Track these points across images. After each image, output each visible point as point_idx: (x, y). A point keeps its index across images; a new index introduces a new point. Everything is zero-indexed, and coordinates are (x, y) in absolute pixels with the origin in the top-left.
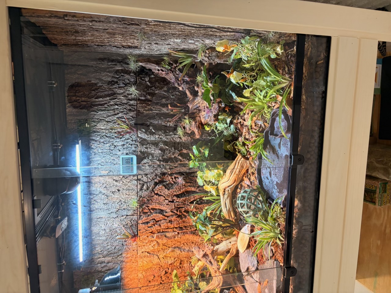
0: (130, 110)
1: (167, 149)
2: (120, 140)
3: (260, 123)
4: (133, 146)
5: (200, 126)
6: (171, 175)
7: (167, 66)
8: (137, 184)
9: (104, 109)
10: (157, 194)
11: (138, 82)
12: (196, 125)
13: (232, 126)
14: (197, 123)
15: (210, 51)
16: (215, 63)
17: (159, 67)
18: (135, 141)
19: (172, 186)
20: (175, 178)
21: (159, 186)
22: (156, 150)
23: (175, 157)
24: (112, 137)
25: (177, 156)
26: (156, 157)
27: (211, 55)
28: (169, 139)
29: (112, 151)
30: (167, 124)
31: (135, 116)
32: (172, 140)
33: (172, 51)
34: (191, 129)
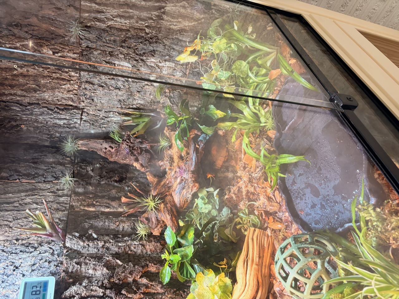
1: (119, 266)
2: (28, 254)
4: (52, 264)
11: (76, 172)
14: (169, 205)
17: (106, 142)
22: (97, 268)
23: (134, 281)
24: (13, 252)
25: (139, 277)
26: (96, 282)
27: (172, 95)
28: (123, 248)
29: (8, 277)
30: (118, 226)
31: (64, 219)
32: (127, 249)
33: (123, 111)
34: (159, 217)
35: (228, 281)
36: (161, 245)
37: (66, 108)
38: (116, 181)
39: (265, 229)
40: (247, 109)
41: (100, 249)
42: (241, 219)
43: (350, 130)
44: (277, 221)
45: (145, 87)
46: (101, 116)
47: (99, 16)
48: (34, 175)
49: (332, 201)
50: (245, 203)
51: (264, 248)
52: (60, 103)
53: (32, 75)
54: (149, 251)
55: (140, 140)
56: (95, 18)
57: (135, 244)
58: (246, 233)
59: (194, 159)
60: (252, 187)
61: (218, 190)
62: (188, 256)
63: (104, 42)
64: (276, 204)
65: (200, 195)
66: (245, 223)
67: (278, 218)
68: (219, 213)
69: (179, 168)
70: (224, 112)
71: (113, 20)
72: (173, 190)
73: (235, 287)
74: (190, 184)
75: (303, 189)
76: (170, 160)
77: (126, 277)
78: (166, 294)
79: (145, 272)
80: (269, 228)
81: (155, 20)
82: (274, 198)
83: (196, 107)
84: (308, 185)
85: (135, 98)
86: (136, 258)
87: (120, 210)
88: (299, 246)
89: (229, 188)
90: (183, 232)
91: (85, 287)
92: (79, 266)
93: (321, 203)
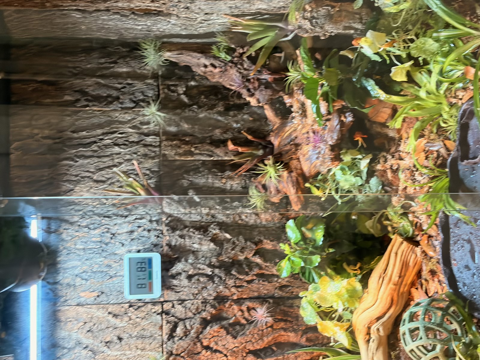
0: (145, 155)
1: (228, 241)
2: (123, 220)
3: (438, 146)
4: (153, 233)
5: (301, 179)
6: (239, 301)
7: (223, 55)
8: (160, 322)
9: (90, 154)
10: (207, 348)
12: (291, 177)
13: (374, 181)
14: (294, 174)
15: (314, 6)
16: (325, 35)
17: (206, 58)
18: (157, 221)
19: (243, 330)
20: (249, 309)
21: (211, 327)
22: (203, 242)
23: (246, 258)
25: (251, 255)
26: (203, 258)
28: (232, 217)
30: (225, 183)
31: (156, 169)
32: (237, 218)
34: (280, 188)
35: (359, 286)
36: (280, 214)
41: (204, 216)
48: (107, 99)
50: (400, 200)
51: (408, 267)
54: (264, 221)
55: (259, 69)
57: (247, 213)
58: (393, 237)
72: (302, 152)
73: (365, 294)
75: (464, 239)
77: (236, 256)
79: (259, 250)
80: (420, 246)
84: (470, 242)
86: (248, 229)
87: (226, 158)
89: (386, 157)
91: (192, 264)
92: (182, 240)
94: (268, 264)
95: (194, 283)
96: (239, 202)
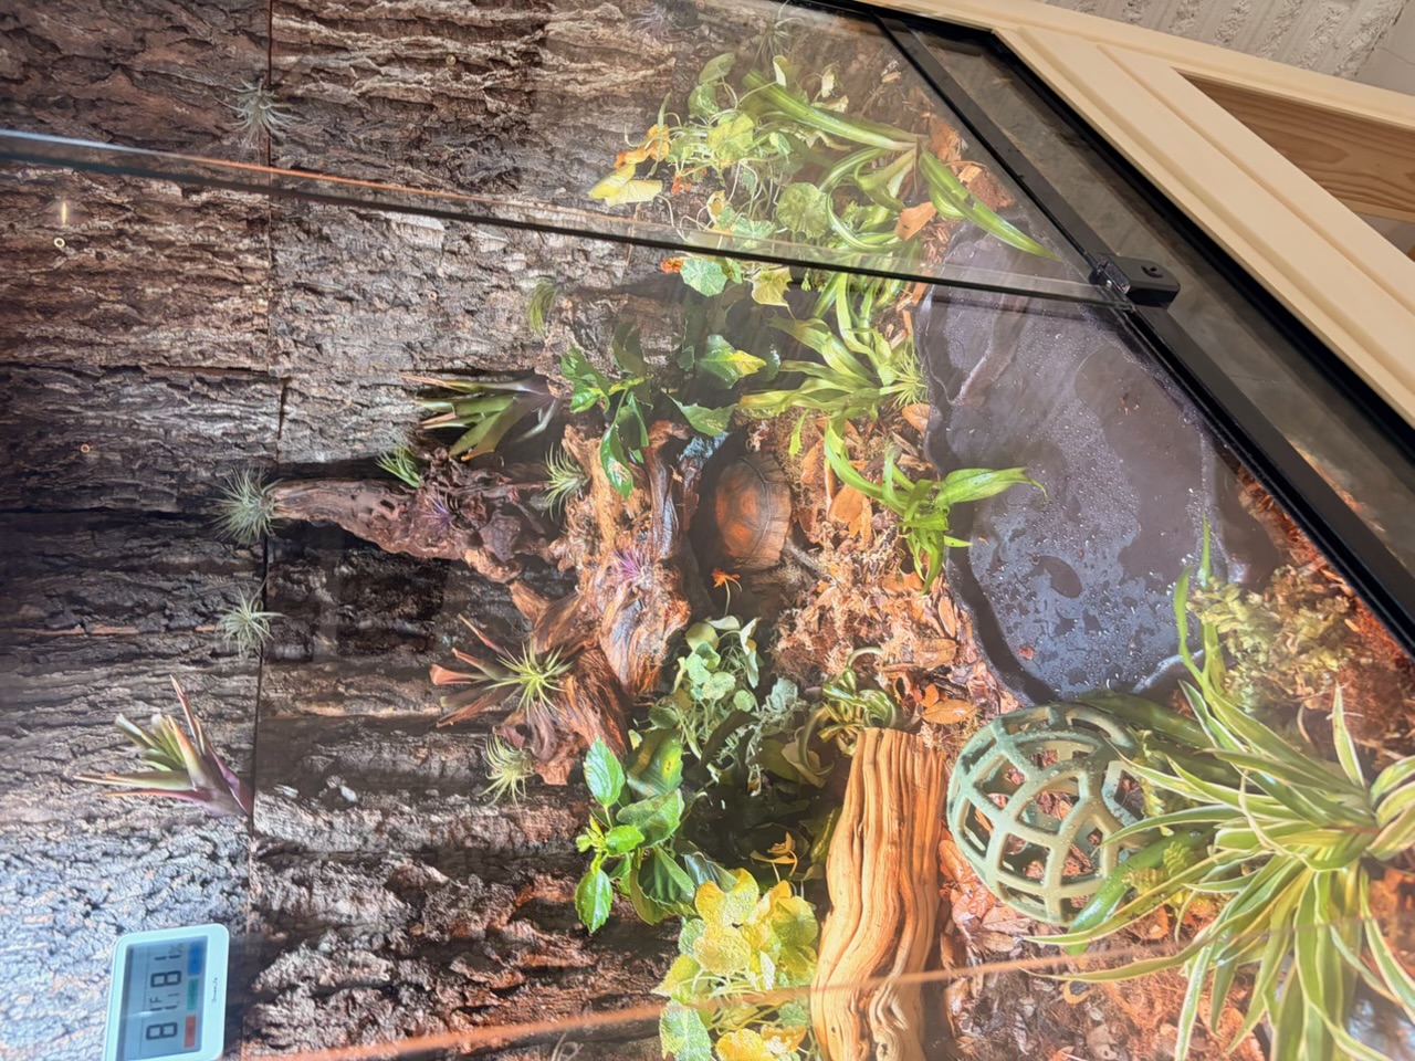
1: (437, 886)
2: (131, 863)
4: (214, 889)
5: (608, 691)
11: (272, 593)
12: (586, 688)
14: (592, 681)
18: (233, 859)
22: (366, 894)
23: (492, 933)
24: (80, 856)
25: (505, 918)
26: (365, 938)
27: (583, 318)
28: (446, 830)
29: (67, 936)
30: (425, 760)
31: (244, 746)
32: (461, 833)
33: (421, 380)
34: (561, 720)
35: (803, 908)
36: (573, 814)
37: (232, 379)
38: (409, 618)
39: (916, 729)
40: (835, 344)
42: (835, 705)
43: (1158, 365)
44: (950, 697)
45: (493, 295)
46: (348, 402)
47: (332, 61)
48: (131, 609)
49: (1119, 600)
50: (843, 654)
51: (914, 791)
52: (209, 363)
53: (113, 272)
54: (532, 836)
55: (484, 475)
56: (317, 70)
57: (485, 817)
58: (852, 751)
59: (667, 519)
60: (864, 597)
61: (753, 623)
62: (667, 829)
63: (351, 149)
64: (945, 643)
65: (694, 644)
66: (846, 719)
67: (954, 686)
68: (761, 701)
69: (621, 554)
70: (758, 356)
71: (379, 73)
72: (604, 629)
73: (826, 927)
74: (659, 604)
75: (1026, 577)
76: (588, 533)
77: (462, 921)
78: (600, 970)
79: (525, 905)
80: (925, 727)
81: (517, 67)
82: (936, 626)
83: (665, 352)
84: (1042, 563)
85: (459, 334)
86: (492, 860)
87: (430, 710)
88: (1020, 740)
89: (791, 617)
90: (644, 758)
91: (330, 955)
92: (304, 890)
93: (1086, 612)
94: (554, 937)
95: (337, 1008)
96: (464, 794)
